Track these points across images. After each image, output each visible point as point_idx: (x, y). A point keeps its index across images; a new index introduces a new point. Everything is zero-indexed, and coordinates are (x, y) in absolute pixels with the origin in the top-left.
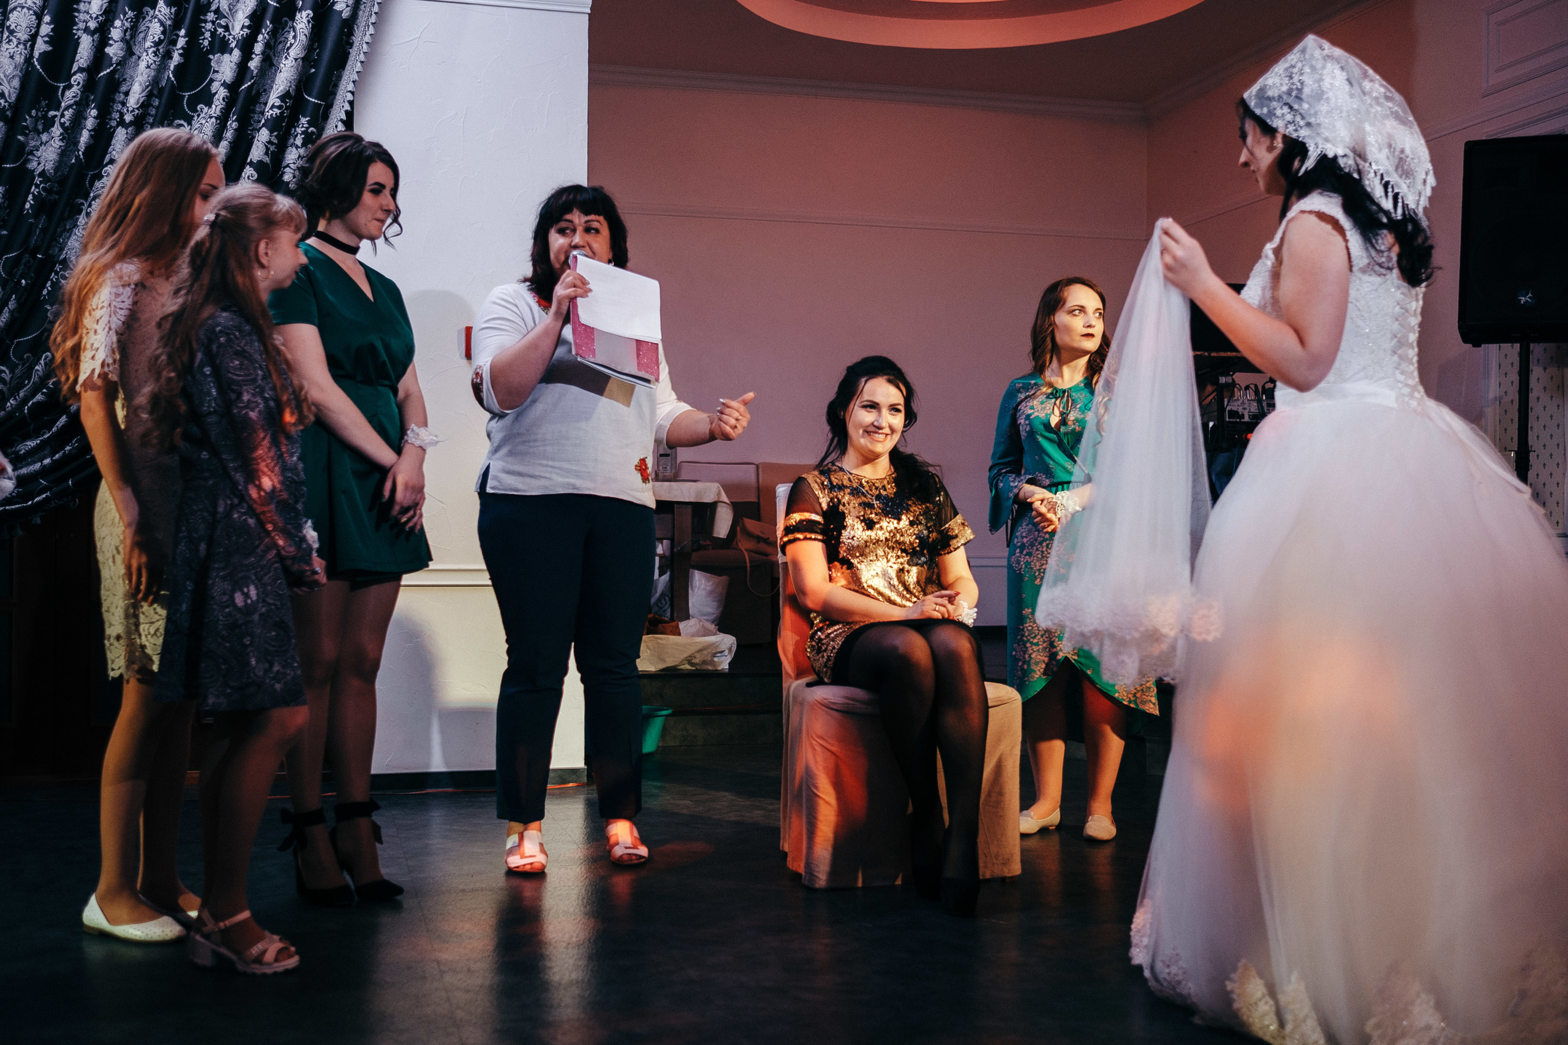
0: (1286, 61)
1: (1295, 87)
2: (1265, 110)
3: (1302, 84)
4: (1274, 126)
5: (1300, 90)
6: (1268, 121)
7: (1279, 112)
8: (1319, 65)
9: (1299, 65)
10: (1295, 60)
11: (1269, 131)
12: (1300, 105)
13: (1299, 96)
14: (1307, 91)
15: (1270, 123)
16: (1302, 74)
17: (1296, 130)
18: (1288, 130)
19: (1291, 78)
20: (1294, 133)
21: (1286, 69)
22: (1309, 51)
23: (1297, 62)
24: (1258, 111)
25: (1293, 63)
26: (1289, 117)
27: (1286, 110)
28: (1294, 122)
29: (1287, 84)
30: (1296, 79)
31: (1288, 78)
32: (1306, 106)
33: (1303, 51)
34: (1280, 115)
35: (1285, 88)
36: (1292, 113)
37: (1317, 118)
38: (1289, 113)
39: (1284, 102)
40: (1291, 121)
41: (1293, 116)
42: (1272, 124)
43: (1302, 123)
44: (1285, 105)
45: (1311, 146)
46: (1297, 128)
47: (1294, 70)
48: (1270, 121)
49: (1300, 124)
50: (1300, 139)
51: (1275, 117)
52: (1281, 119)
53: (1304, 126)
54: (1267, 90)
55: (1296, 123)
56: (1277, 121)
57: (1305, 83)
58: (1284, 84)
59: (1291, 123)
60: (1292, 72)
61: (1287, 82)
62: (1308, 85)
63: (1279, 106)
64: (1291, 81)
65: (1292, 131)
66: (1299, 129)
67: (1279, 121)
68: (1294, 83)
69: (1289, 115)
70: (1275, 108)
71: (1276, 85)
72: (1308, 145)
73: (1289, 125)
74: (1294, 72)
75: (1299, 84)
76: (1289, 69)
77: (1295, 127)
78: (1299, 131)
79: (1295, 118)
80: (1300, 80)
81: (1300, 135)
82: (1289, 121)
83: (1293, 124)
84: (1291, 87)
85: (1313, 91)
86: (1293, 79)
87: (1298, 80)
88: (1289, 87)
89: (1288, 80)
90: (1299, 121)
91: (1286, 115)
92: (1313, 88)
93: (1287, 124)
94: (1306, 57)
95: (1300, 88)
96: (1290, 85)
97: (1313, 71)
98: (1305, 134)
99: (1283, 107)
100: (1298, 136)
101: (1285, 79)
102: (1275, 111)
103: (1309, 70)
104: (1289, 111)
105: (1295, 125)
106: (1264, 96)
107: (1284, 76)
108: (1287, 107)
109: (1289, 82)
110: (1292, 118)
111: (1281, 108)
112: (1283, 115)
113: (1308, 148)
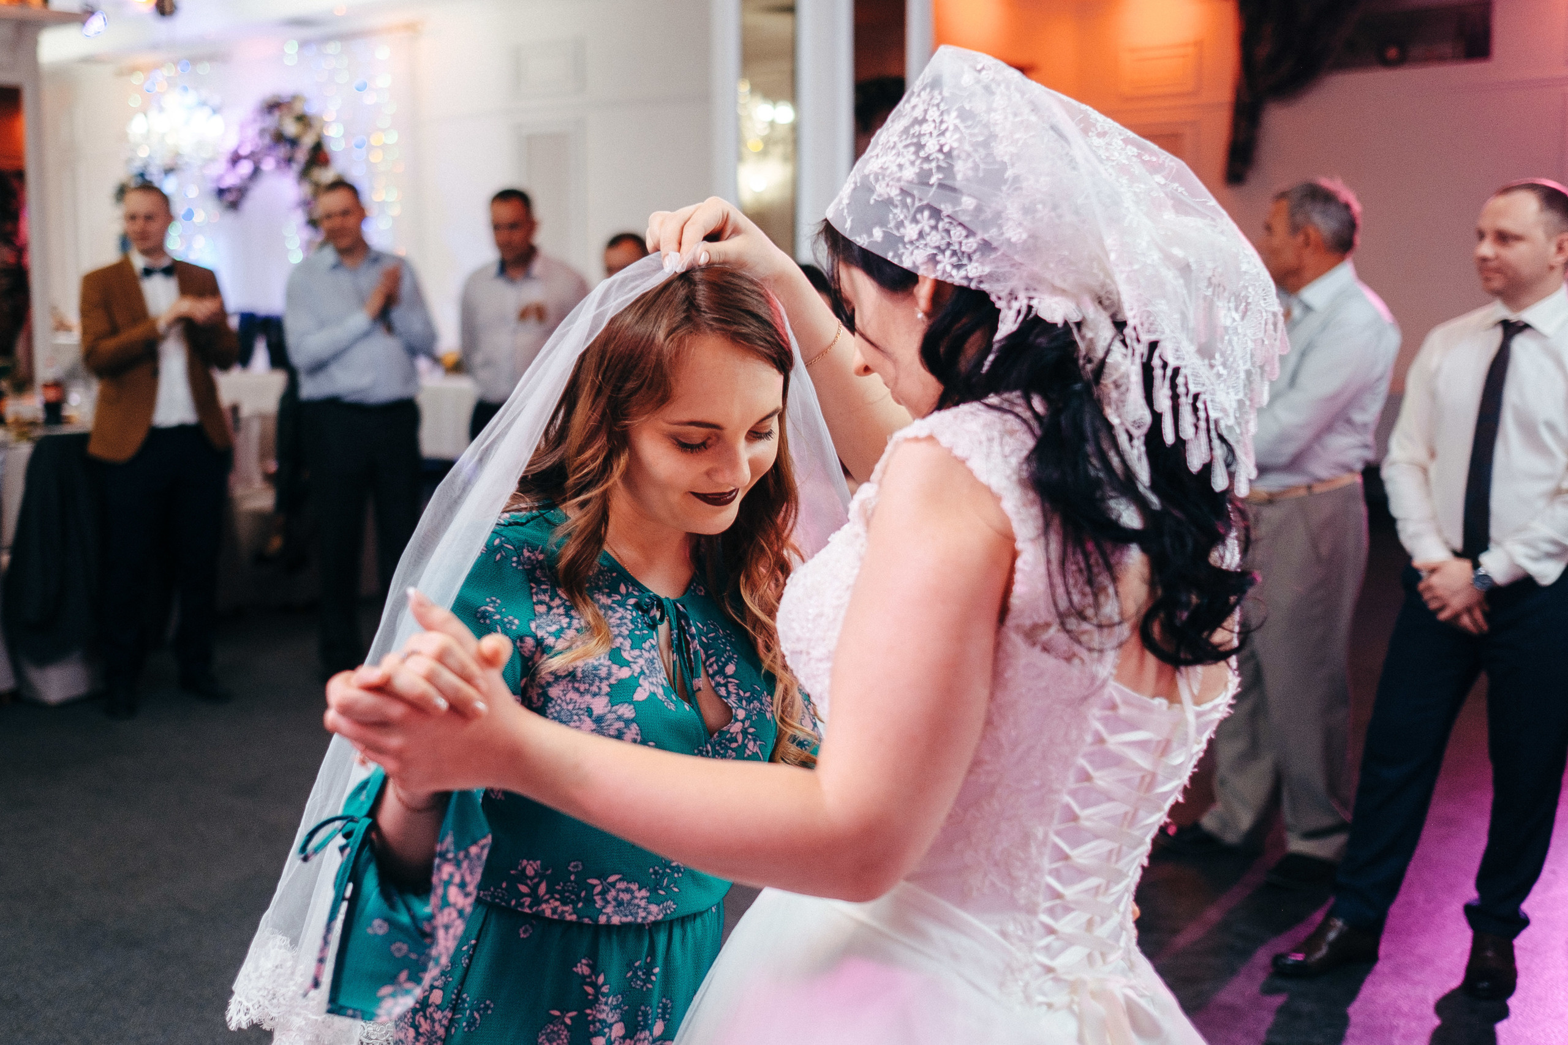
0: (900, 115)
1: (934, 165)
2: (878, 234)
3: (949, 155)
4: (907, 264)
5: (948, 170)
6: (890, 256)
7: (910, 231)
9: (934, 113)
11: (897, 279)
12: (956, 202)
13: (948, 182)
14: (962, 169)
15: (896, 261)
16: (943, 134)
17: (958, 267)
18: (939, 267)
19: (920, 146)
20: (954, 272)
21: (906, 130)
23: (926, 111)
24: (862, 241)
25: (918, 113)
26: (935, 239)
27: (925, 221)
28: (949, 244)
29: (913, 163)
30: (931, 146)
31: (912, 149)
34: (915, 236)
35: (910, 173)
36: (941, 225)
37: (1000, 227)
38: (935, 228)
39: (917, 204)
40: (943, 247)
41: (944, 234)
42: (901, 261)
43: (970, 245)
44: (920, 210)
45: (999, 298)
46: (959, 260)
47: (927, 128)
48: (894, 257)
49: (964, 249)
50: (973, 286)
51: (904, 244)
52: (918, 247)
53: (975, 252)
54: (877, 187)
55: (956, 247)
56: (912, 253)
57: (955, 153)
58: (907, 164)
59: (943, 252)
60: (920, 135)
61: (913, 158)
62: (963, 156)
63: (910, 218)
64: (922, 154)
65: (949, 268)
66: (965, 261)
67: (916, 252)
68: (931, 158)
69: (934, 233)
70: (900, 224)
71: (888, 172)
72: (993, 298)
73: (939, 257)
74: (924, 134)
75: (941, 156)
76: (912, 132)
77: (955, 259)
78: (965, 265)
79: (950, 236)
80: (942, 146)
81: (970, 275)
82: (938, 248)
83: (948, 253)
84: (926, 166)
85: (976, 168)
86: (926, 149)
87: (937, 147)
88: (921, 168)
89: (916, 153)
90: (960, 243)
91: (929, 234)
92: (974, 161)
93: (935, 255)
94: (946, 93)
95: (944, 165)
96: (922, 163)
97: (969, 123)
98: (983, 271)
99: (919, 216)
100: (967, 278)
101: (909, 154)
102: (902, 230)
103: (957, 121)
104: (933, 222)
105: (954, 253)
106: (872, 202)
107: (906, 146)
108: (926, 213)
109: (918, 156)
110: (943, 238)
111: (915, 220)
112: (921, 235)
113: (993, 304)
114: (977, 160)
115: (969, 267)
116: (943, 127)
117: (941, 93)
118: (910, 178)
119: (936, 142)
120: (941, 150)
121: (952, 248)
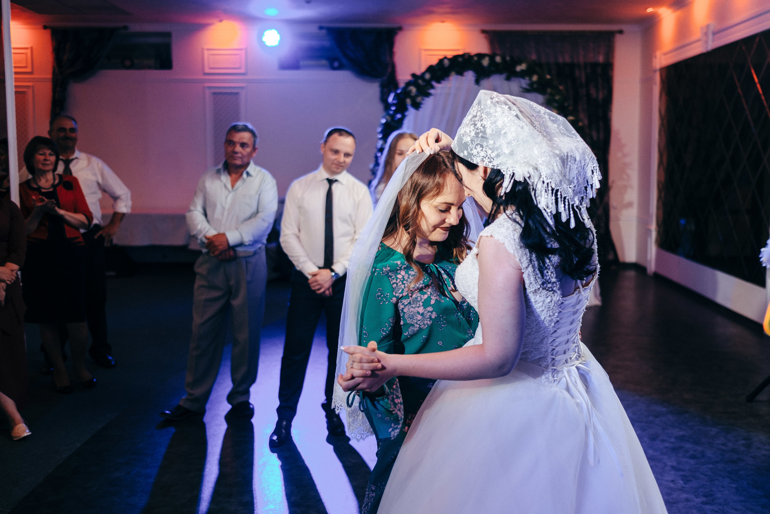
0: (470, 114)
2: (466, 153)
3: (484, 127)
4: (475, 162)
5: (484, 132)
6: (469, 160)
7: (474, 152)
8: (492, 111)
9: (479, 114)
10: (476, 111)
11: (472, 167)
12: (487, 142)
13: (484, 136)
14: (488, 131)
15: (472, 161)
16: (482, 120)
17: (490, 162)
18: (485, 163)
19: (475, 125)
20: (489, 164)
21: (471, 120)
22: (483, 102)
23: (477, 113)
24: (461, 155)
25: (475, 114)
26: (482, 154)
27: (479, 148)
28: (487, 155)
29: (473, 130)
30: (479, 125)
31: (473, 126)
32: (491, 142)
33: (479, 103)
34: (476, 153)
35: (473, 133)
36: (484, 149)
37: (501, 149)
38: (482, 150)
39: (476, 143)
40: (485, 156)
41: (485, 152)
42: (473, 161)
43: (493, 155)
44: (477, 145)
45: (504, 171)
46: (490, 160)
47: (476, 119)
48: (471, 160)
49: (491, 156)
50: (495, 168)
51: (473, 156)
52: (477, 157)
53: (495, 157)
54: (464, 138)
55: (489, 156)
56: (476, 159)
57: (486, 126)
58: (472, 130)
59: (485, 158)
60: (475, 121)
61: (474, 128)
62: (489, 127)
63: (474, 148)
64: (476, 127)
65: (487, 163)
66: (492, 160)
67: (477, 158)
68: (479, 128)
69: (482, 152)
70: (471, 150)
71: (467, 133)
72: (502, 171)
73: (484, 159)
74: (476, 121)
75: (481, 128)
76: (473, 120)
77: (489, 160)
78: (492, 161)
79: (487, 153)
80: (482, 125)
81: (494, 165)
82: (483, 157)
83: (487, 158)
84: (477, 131)
85: (492, 130)
86: (477, 125)
87: (481, 125)
88: (476, 132)
89: (474, 127)
90: (490, 155)
91: (480, 153)
92: (492, 128)
93: (483, 159)
94: (482, 107)
95: (483, 130)
96: (476, 130)
97: (489, 117)
98: (498, 163)
99: (477, 147)
100: (493, 165)
101: (472, 127)
102: (472, 151)
103: (486, 116)
104: (481, 149)
105: (489, 158)
106: (463, 142)
107: (471, 125)
108: (479, 146)
109: (475, 128)
110: (485, 153)
111: (476, 148)
112: (478, 152)
113: (502, 173)
114: (493, 128)
115: (494, 162)
116: (482, 118)
117: (480, 107)
118: (473, 135)
119: (480, 123)
120: (481, 126)
121: (488, 156)
